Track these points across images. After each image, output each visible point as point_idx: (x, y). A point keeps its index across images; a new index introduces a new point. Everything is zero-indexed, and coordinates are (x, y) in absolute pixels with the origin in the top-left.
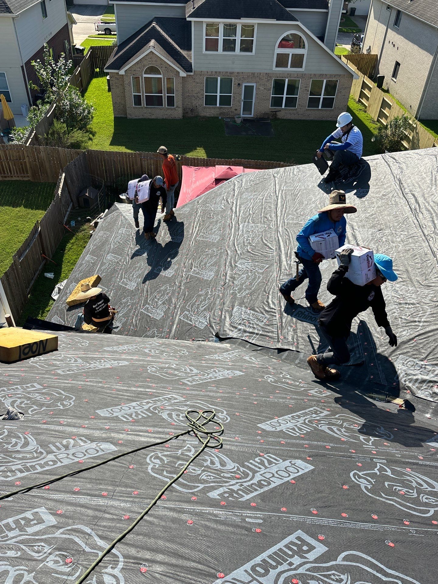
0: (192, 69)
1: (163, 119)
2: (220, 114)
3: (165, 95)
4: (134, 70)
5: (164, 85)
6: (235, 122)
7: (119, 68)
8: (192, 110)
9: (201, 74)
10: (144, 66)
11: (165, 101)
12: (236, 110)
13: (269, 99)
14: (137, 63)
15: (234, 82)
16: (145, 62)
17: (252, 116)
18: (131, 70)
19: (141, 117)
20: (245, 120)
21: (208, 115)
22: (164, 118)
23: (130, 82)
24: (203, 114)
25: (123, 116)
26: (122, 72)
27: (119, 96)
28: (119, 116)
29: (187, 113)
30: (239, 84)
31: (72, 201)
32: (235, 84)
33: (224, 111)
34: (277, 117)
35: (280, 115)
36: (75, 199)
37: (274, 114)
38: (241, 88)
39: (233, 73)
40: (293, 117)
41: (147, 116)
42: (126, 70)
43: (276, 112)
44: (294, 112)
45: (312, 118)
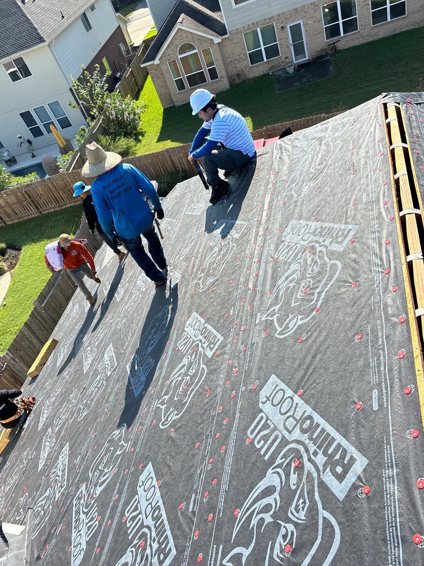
0: (226, 30)
2: (270, 69)
3: (205, 69)
4: (169, 55)
5: (202, 59)
6: (287, 73)
7: (153, 59)
8: (238, 75)
9: (237, 31)
10: (176, 46)
11: (207, 76)
12: (286, 58)
13: (322, 32)
14: (169, 46)
15: (277, 26)
16: (176, 43)
17: (307, 58)
18: (165, 56)
20: (301, 66)
21: (257, 75)
23: (168, 68)
24: (251, 75)
25: (172, 105)
26: (157, 61)
27: (162, 87)
28: (168, 106)
29: (234, 80)
30: (283, 28)
32: (278, 29)
33: (273, 64)
34: (338, 49)
35: (341, 45)
37: (333, 47)
38: (286, 31)
39: (272, 17)
40: (356, 43)
42: (161, 58)
43: (334, 43)
44: (357, 35)
45: (381, 36)
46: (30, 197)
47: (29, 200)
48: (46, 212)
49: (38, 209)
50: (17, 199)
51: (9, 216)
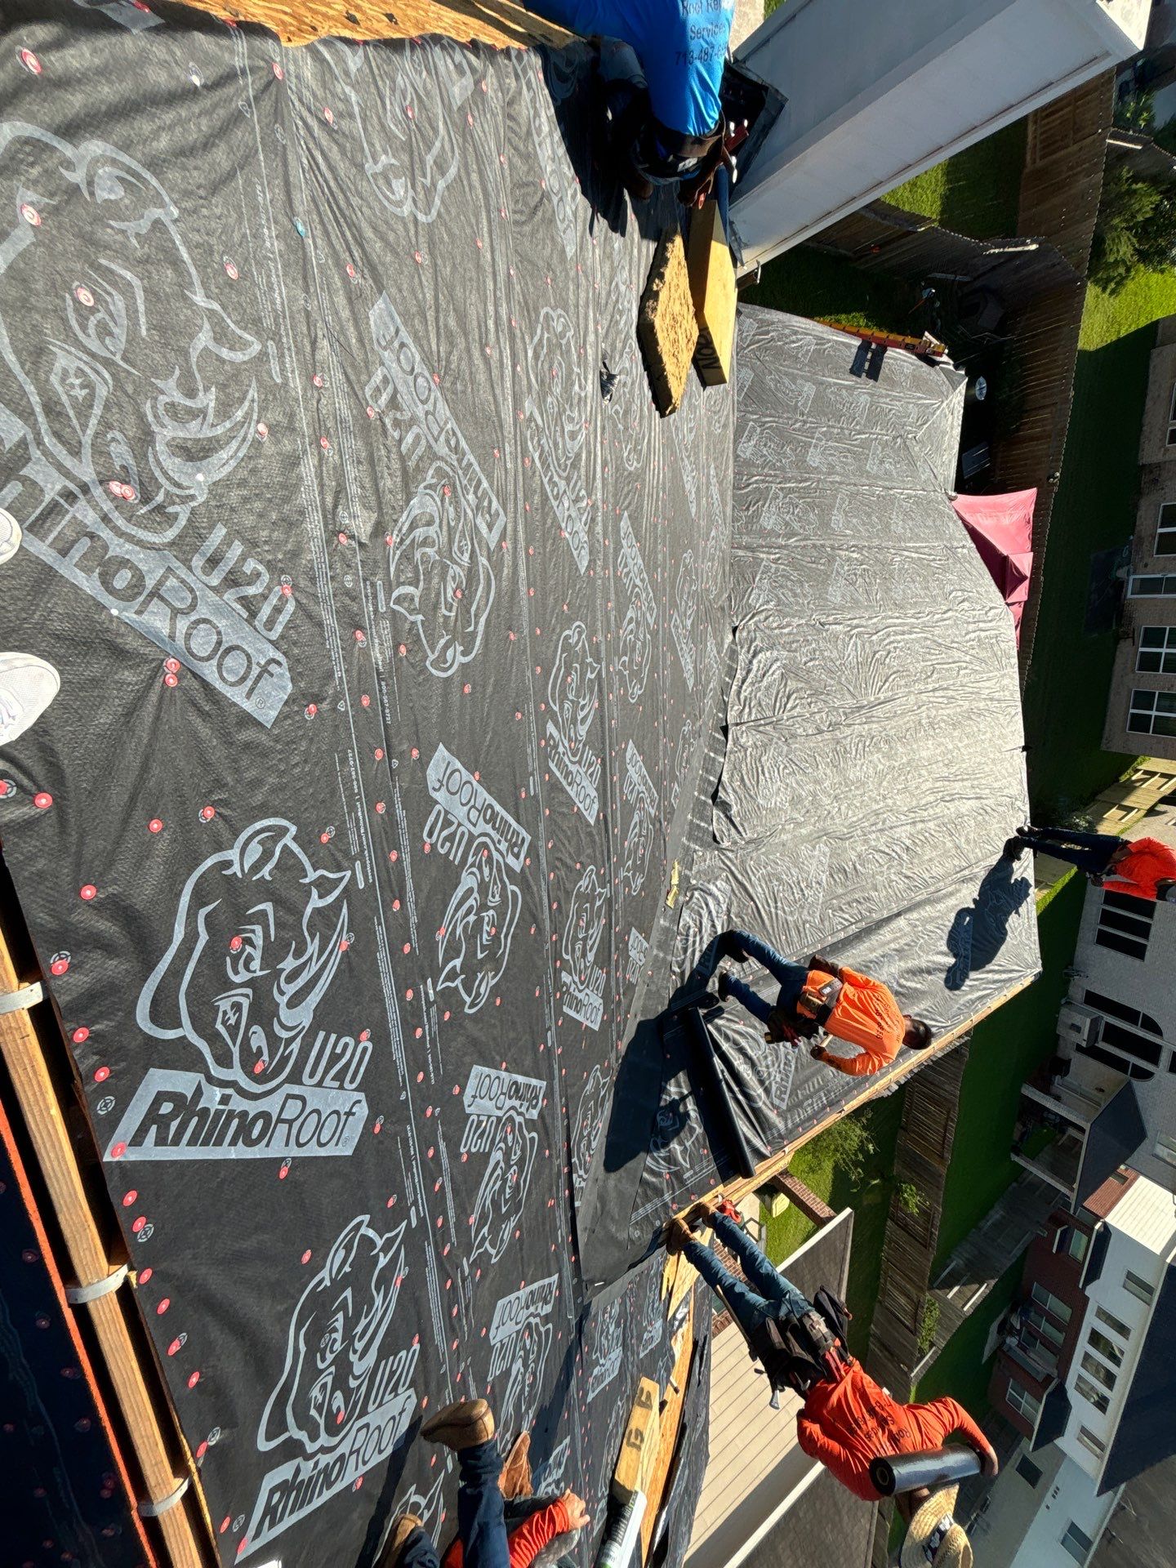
1: (1141, 426)
2: (1141, 539)
6: (1120, 566)
8: (1155, 481)
12: (1146, 565)
13: (1161, 623)
17: (1129, 596)
19: (1151, 377)
20: (1120, 585)
21: (1141, 514)
24: (1144, 504)
25: (1159, 338)
28: (1160, 330)
29: (1151, 472)
31: (975, 279)
33: (1146, 543)
34: (1121, 641)
35: (1125, 647)
36: (978, 284)
37: (1130, 635)
40: (1118, 667)
41: (1152, 390)
43: (1133, 638)
44: (1129, 669)
45: (1112, 698)
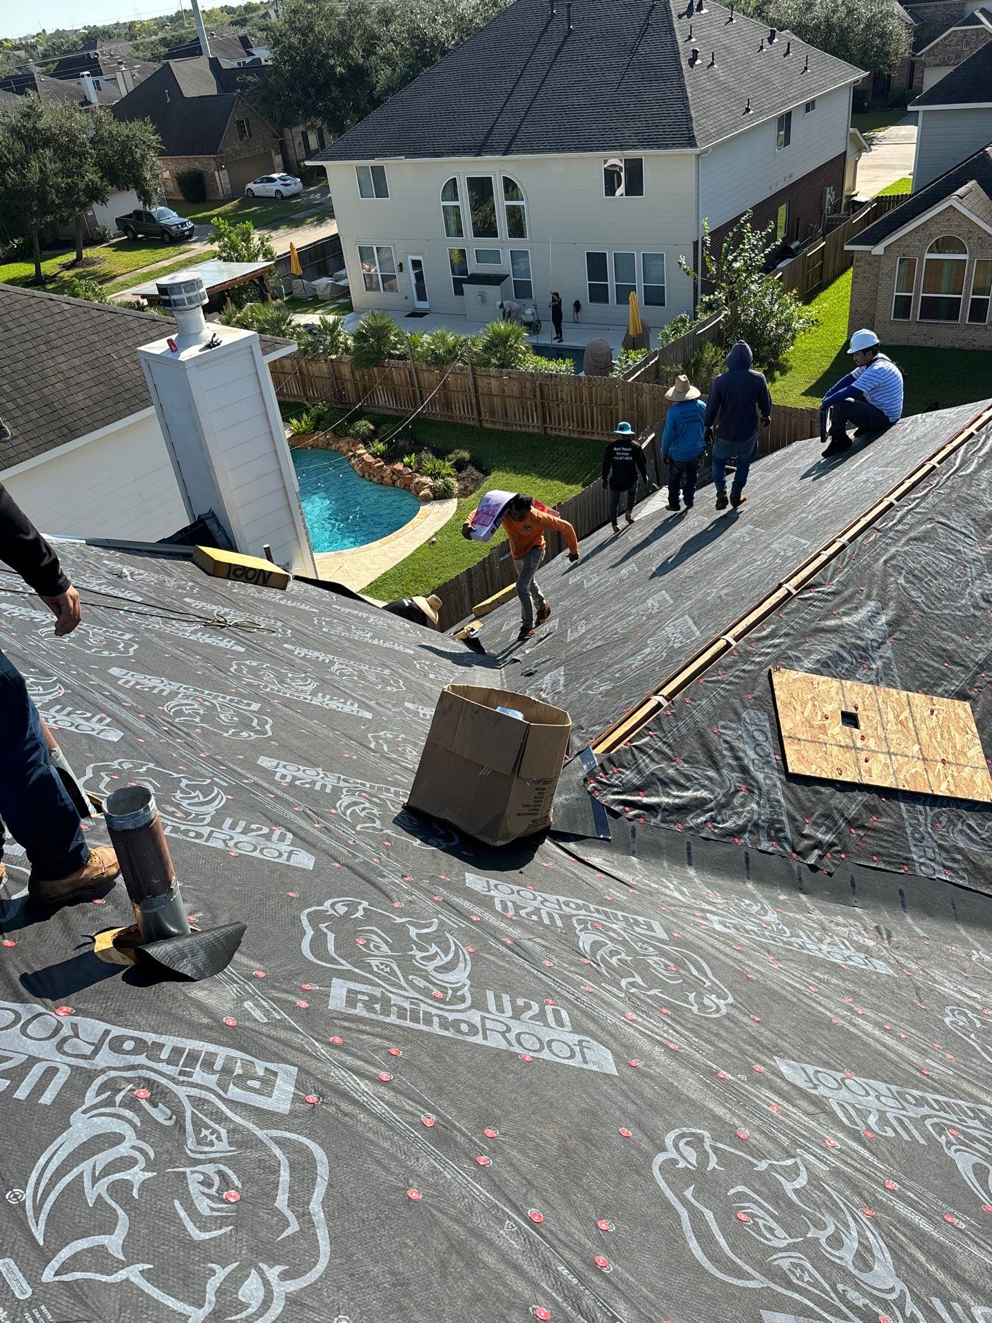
3: (967, 296)
4: (907, 246)
5: (969, 276)
7: (875, 243)
10: (931, 236)
11: (965, 311)
14: (916, 230)
16: (934, 229)
18: (899, 246)
22: (956, 346)
23: (894, 269)
26: (879, 250)
27: (866, 299)
42: (889, 246)
46: (542, 398)
47: (539, 400)
48: (554, 433)
49: (545, 422)
50: (521, 392)
51: (492, 414)
